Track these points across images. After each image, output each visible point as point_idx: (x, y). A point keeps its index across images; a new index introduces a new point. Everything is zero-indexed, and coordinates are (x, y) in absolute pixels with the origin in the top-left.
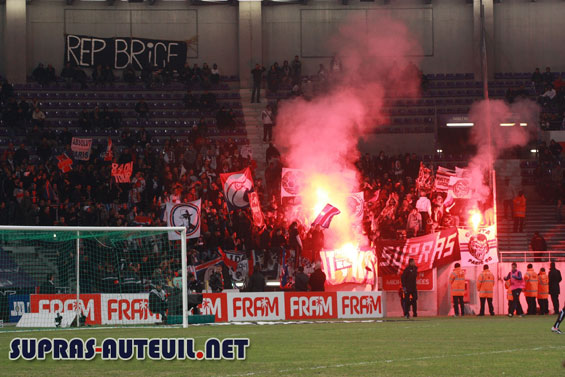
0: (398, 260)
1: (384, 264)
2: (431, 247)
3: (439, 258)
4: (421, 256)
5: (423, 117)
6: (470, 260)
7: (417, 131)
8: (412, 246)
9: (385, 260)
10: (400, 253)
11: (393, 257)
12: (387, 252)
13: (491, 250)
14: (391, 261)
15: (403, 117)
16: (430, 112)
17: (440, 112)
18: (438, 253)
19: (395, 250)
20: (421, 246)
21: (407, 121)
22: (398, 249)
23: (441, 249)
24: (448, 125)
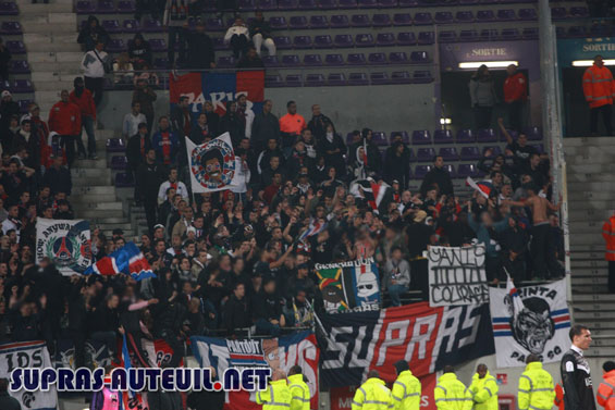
0: (362, 355)
1: (332, 364)
2: (431, 327)
3: (449, 349)
4: (411, 347)
5: (408, 50)
6: (515, 354)
7: (397, 80)
8: (393, 325)
9: (335, 355)
10: (367, 340)
11: (351, 348)
12: (339, 338)
13: (558, 332)
14: (348, 358)
15: (367, 52)
16: (426, 39)
17: (445, 37)
18: (446, 339)
19: (355, 334)
20: (411, 326)
21: (374, 59)
22: (362, 331)
23: (453, 331)
24: (463, 65)
